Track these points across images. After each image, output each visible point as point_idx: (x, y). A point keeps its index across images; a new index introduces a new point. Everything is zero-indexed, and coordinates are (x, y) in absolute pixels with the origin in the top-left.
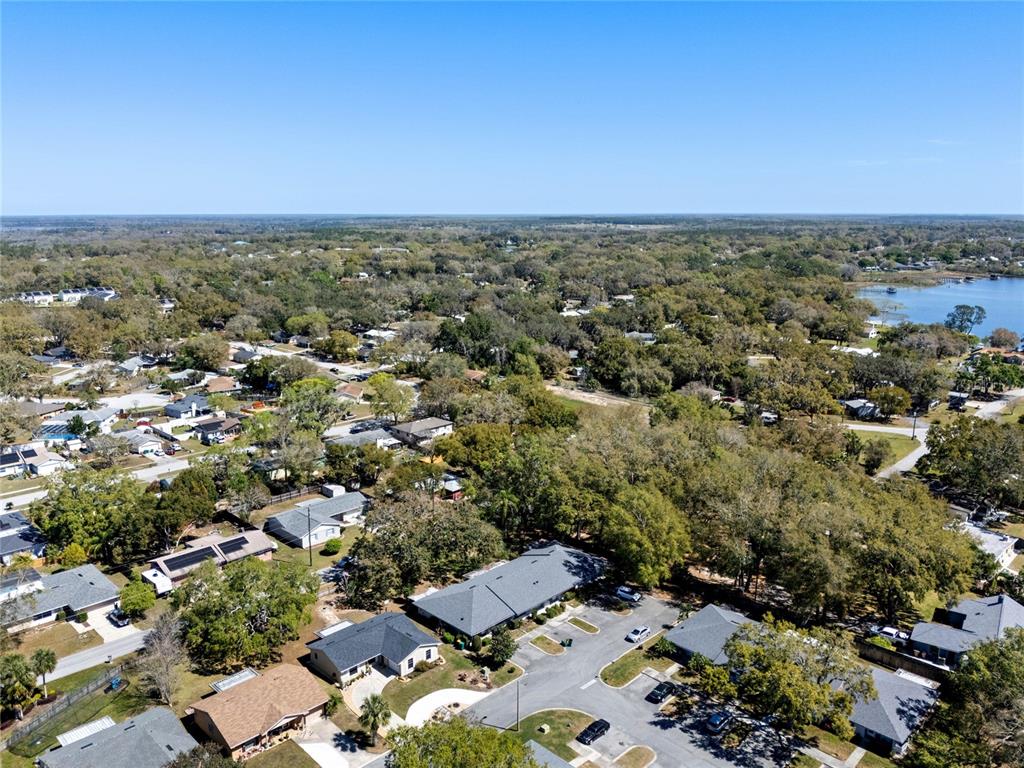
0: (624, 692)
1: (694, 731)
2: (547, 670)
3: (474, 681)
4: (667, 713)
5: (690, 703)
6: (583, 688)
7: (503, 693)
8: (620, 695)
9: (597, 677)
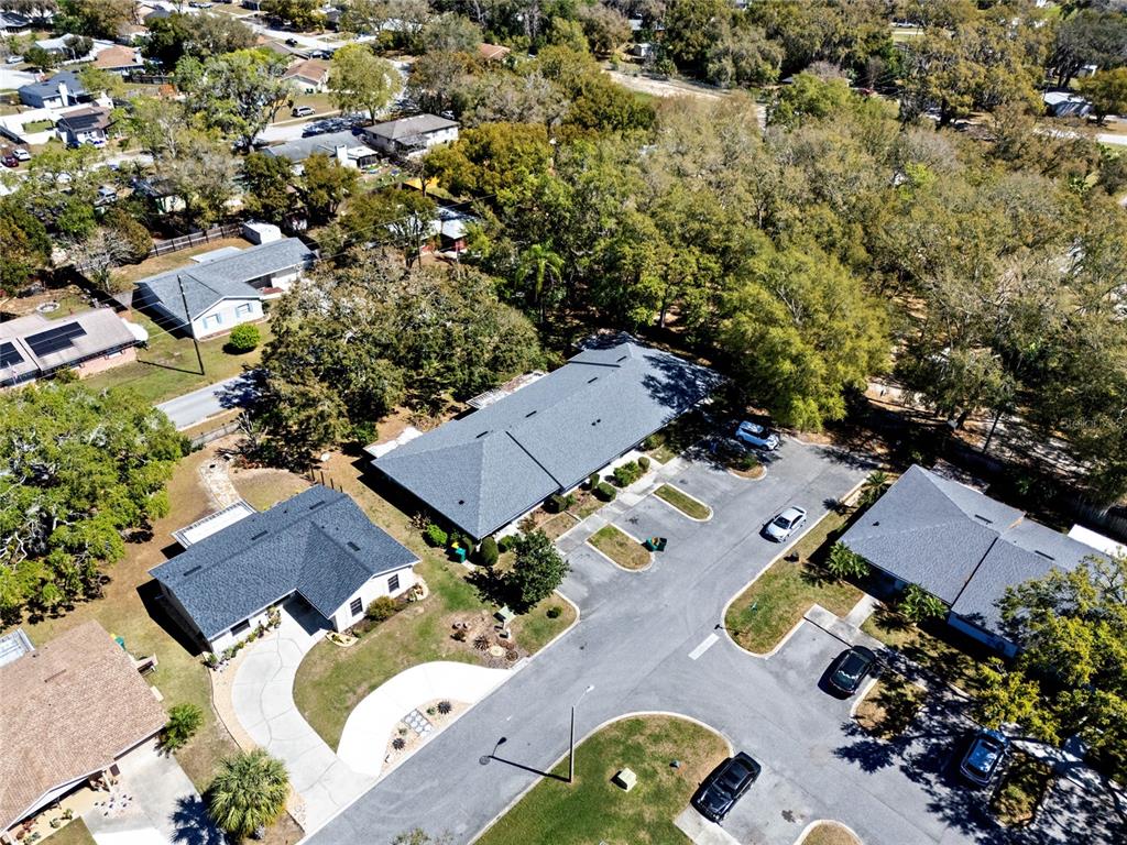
0: (776, 667)
1: (931, 777)
2: (622, 609)
3: (482, 643)
4: (869, 724)
5: (910, 698)
6: (695, 655)
7: (538, 669)
8: (768, 675)
9: (718, 627)
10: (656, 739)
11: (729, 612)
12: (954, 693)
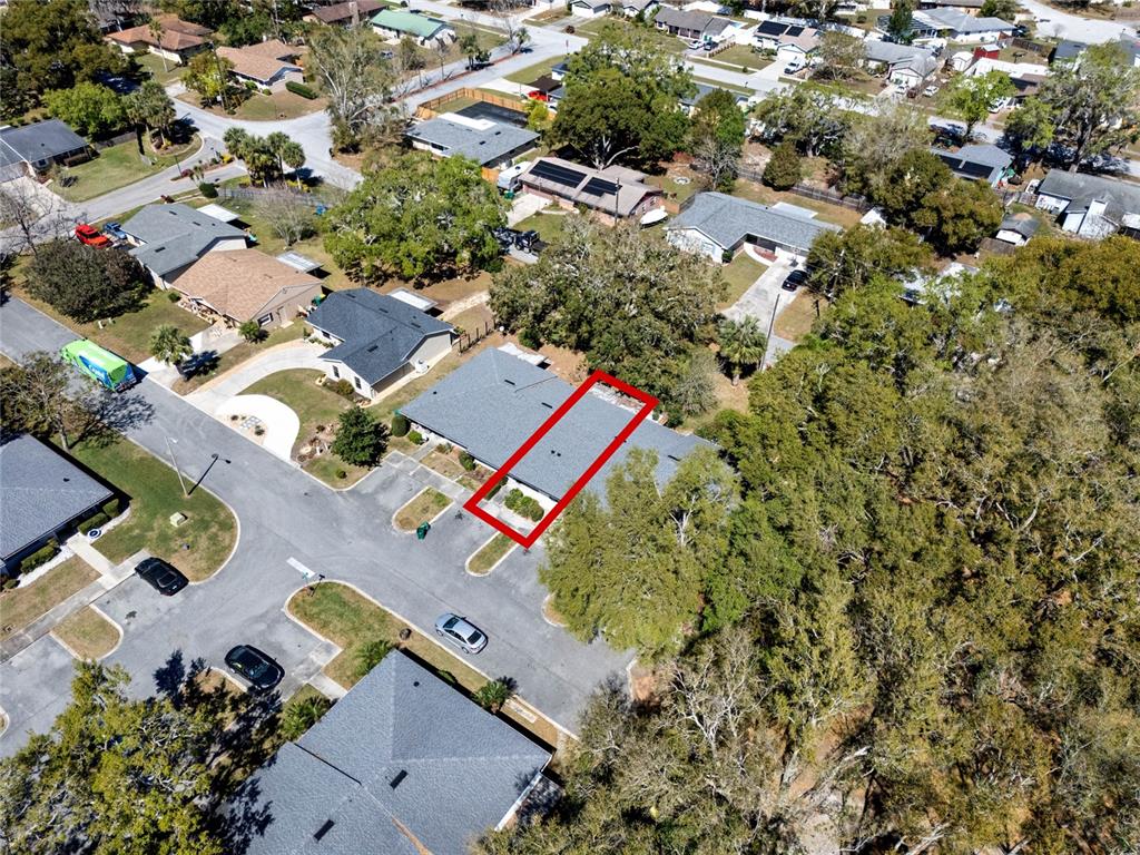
0: (272, 615)
6: (292, 561)
9: (323, 577)
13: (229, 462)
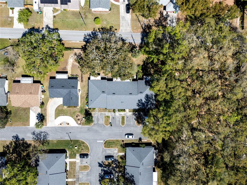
0: (104, 150)
2: (97, 129)
3: (79, 119)
4: (105, 163)
5: (112, 165)
6: (98, 141)
7: (81, 128)
8: (102, 150)
9: (104, 141)
10: (84, 146)
11: (108, 140)
12: (116, 169)
13: (70, 133)
